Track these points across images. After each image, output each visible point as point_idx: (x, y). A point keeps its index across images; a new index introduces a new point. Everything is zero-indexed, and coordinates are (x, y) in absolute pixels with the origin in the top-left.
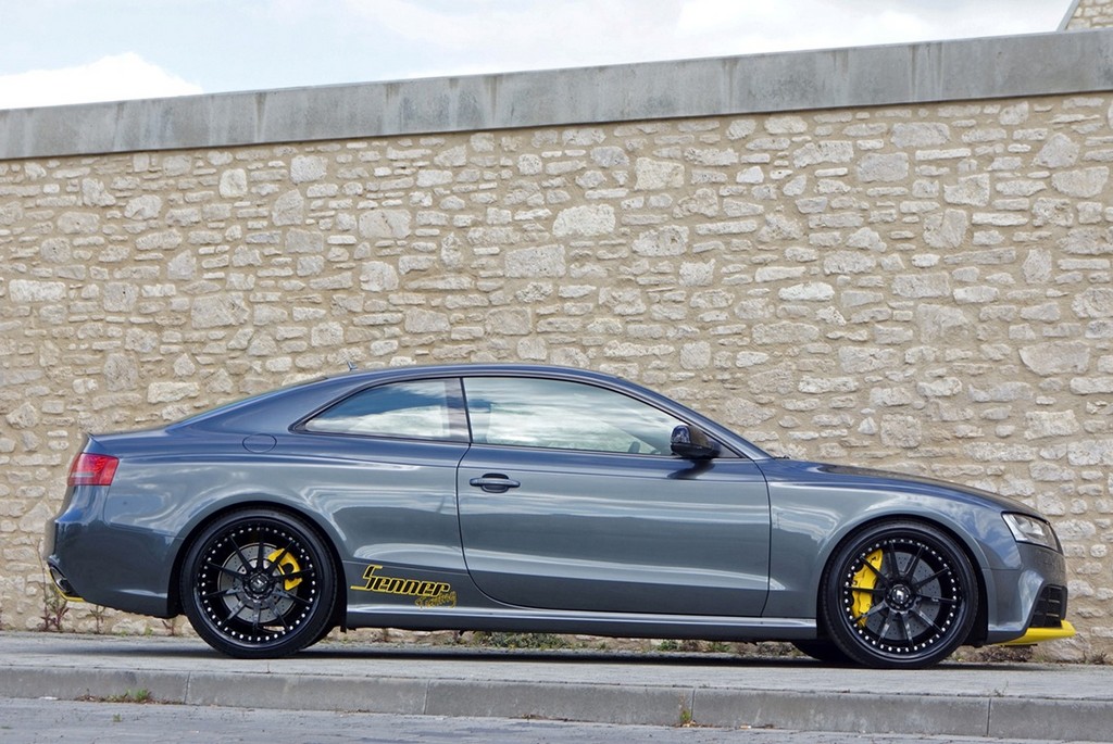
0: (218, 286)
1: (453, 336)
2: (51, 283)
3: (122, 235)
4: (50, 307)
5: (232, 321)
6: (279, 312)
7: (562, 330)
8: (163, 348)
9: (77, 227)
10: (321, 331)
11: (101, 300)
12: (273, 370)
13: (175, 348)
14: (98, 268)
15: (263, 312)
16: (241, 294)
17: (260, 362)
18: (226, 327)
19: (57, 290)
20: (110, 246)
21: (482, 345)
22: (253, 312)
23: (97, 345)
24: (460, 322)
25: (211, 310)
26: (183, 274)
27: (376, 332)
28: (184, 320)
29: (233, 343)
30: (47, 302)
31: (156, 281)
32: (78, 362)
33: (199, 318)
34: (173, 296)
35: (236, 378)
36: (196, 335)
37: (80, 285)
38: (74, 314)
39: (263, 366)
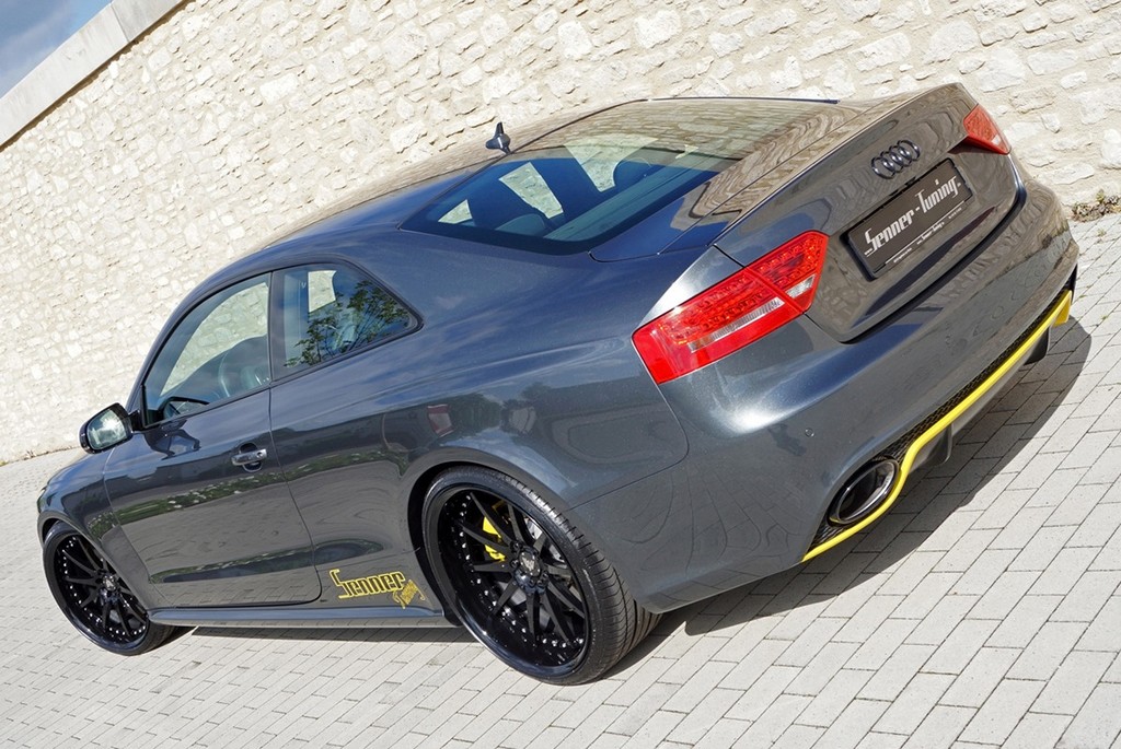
0: (391, 23)
2: (284, 78)
3: (306, 11)
4: (294, 98)
5: (417, 51)
6: (446, 27)
8: (383, 99)
9: (274, 19)
10: (488, 28)
11: (322, 76)
12: (470, 83)
13: (390, 96)
14: (306, 49)
15: (436, 32)
16: (411, 22)
17: (456, 81)
18: (416, 58)
19: (289, 82)
20: (304, 25)
22: (429, 34)
23: (340, 116)
25: (399, 49)
26: (363, 24)
27: (532, 9)
28: (384, 67)
29: (429, 73)
30: (290, 95)
31: (349, 40)
32: (335, 137)
33: (395, 60)
34: (367, 48)
35: (447, 103)
36: (398, 77)
37: (302, 70)
38: (311, 97)
39: (460, 84)
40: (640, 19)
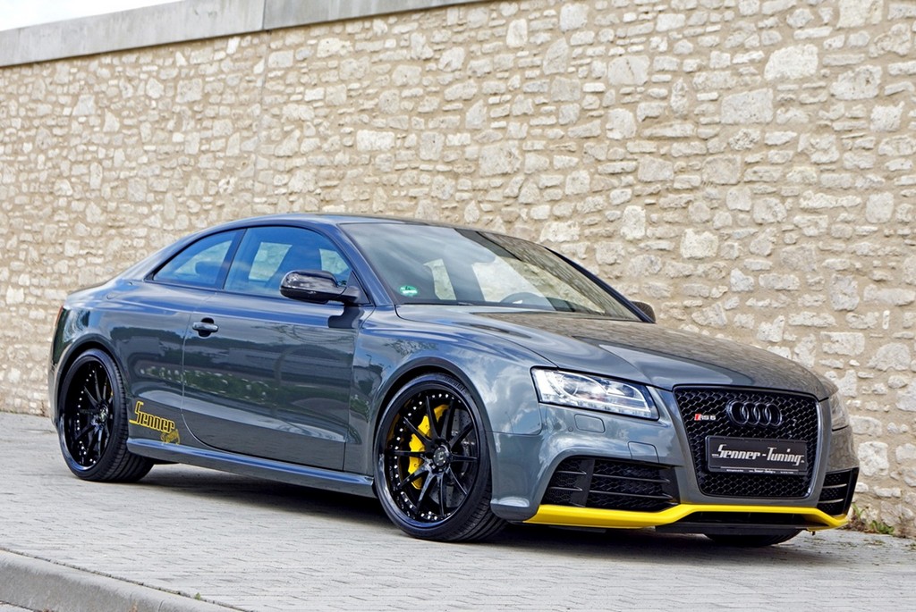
0: (500, 135)
1: (677, 185)
2: (385, 133)
3: (436, 86)
4: (382, 156)
5: (508, 169)
6: (543, 161)
7: (764, 179)
8: (458, 195)
9: (405, 80)
10: (574, 179)
11: (418, 149)
12: (536, 218)
13: (466, 196)
14: (418, 119)
15: (532, 161)
16: (516, 142)
17: (526, 210)
18: (504, 174)
19: (386, 140)
20: (427, 98)
21: (699, 194)
22: (525, 159)
23: (413, 192)
24: (682, 171)
25: (494, 159)
26: (476, 123)
27: (614, 181)
28: (473, 168)
29: (508, 191)
30: (381, 151)
31: (458, 130)
32: (399, 208)
33: (486, 167)
34: (469, 145)
35: (509, 226)
36: (481, 183)
37: (404, 135)
38: (398, 162)
39: (528, 214)
40: (690, 231)
